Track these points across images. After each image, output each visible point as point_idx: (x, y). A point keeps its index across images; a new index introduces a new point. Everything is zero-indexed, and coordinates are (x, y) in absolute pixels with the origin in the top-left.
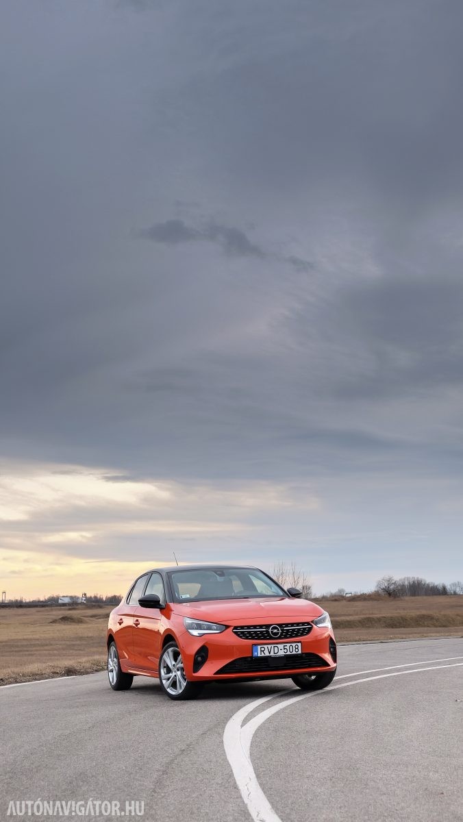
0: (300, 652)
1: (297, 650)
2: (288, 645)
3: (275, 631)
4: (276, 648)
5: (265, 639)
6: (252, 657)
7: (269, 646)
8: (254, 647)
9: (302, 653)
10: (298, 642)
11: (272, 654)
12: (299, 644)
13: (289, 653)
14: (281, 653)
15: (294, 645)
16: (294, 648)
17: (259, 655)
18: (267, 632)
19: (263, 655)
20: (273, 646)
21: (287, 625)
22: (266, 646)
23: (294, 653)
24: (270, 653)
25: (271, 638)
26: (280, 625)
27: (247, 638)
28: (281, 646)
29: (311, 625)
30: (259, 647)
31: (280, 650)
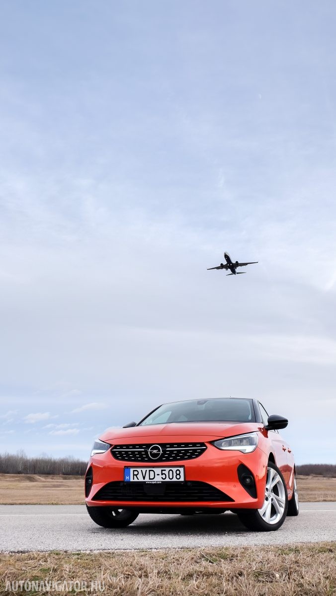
0: (182, 479)
1: (178, 477)
2: (167, 469)
3: (155, 451)
4: (152, 473)
5: (143, 460)
6: (123, 482)
7: (144, 470)
8: (126, 470)
9: (185, 482)
10: (180, 466)
11: (147, 479)
12: (182, 470)
13: (167, 480)
14: (158, 479)
15: (174, 469)
16: (175, 474)
17: (132, 480)
18: (146, 453)
19: (136, 480)
20: (148, 469)
21: (172, 445)
22: (139, 470)
23: (175, 479)
24: (144, 478)
25: (150, 460)
26: (163, 445)
27: (123, 459)
28: (158, 471)
29: (205, 446)
30: (132, 470)
31: (157, 475)
